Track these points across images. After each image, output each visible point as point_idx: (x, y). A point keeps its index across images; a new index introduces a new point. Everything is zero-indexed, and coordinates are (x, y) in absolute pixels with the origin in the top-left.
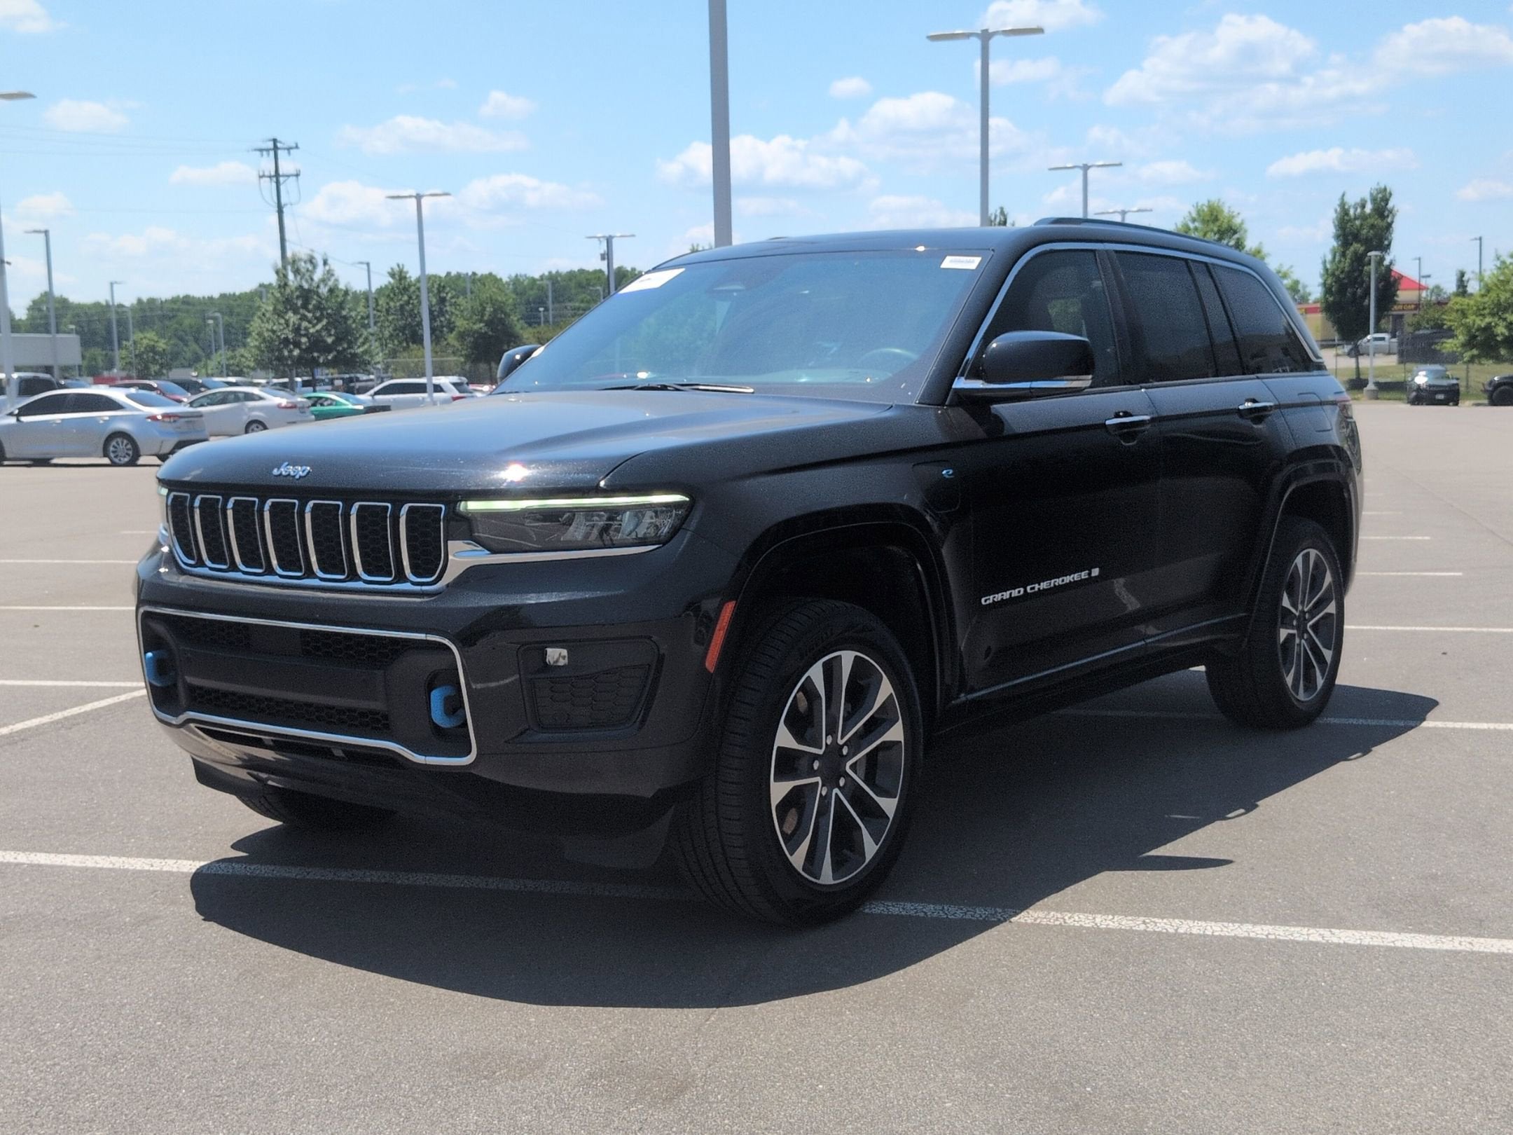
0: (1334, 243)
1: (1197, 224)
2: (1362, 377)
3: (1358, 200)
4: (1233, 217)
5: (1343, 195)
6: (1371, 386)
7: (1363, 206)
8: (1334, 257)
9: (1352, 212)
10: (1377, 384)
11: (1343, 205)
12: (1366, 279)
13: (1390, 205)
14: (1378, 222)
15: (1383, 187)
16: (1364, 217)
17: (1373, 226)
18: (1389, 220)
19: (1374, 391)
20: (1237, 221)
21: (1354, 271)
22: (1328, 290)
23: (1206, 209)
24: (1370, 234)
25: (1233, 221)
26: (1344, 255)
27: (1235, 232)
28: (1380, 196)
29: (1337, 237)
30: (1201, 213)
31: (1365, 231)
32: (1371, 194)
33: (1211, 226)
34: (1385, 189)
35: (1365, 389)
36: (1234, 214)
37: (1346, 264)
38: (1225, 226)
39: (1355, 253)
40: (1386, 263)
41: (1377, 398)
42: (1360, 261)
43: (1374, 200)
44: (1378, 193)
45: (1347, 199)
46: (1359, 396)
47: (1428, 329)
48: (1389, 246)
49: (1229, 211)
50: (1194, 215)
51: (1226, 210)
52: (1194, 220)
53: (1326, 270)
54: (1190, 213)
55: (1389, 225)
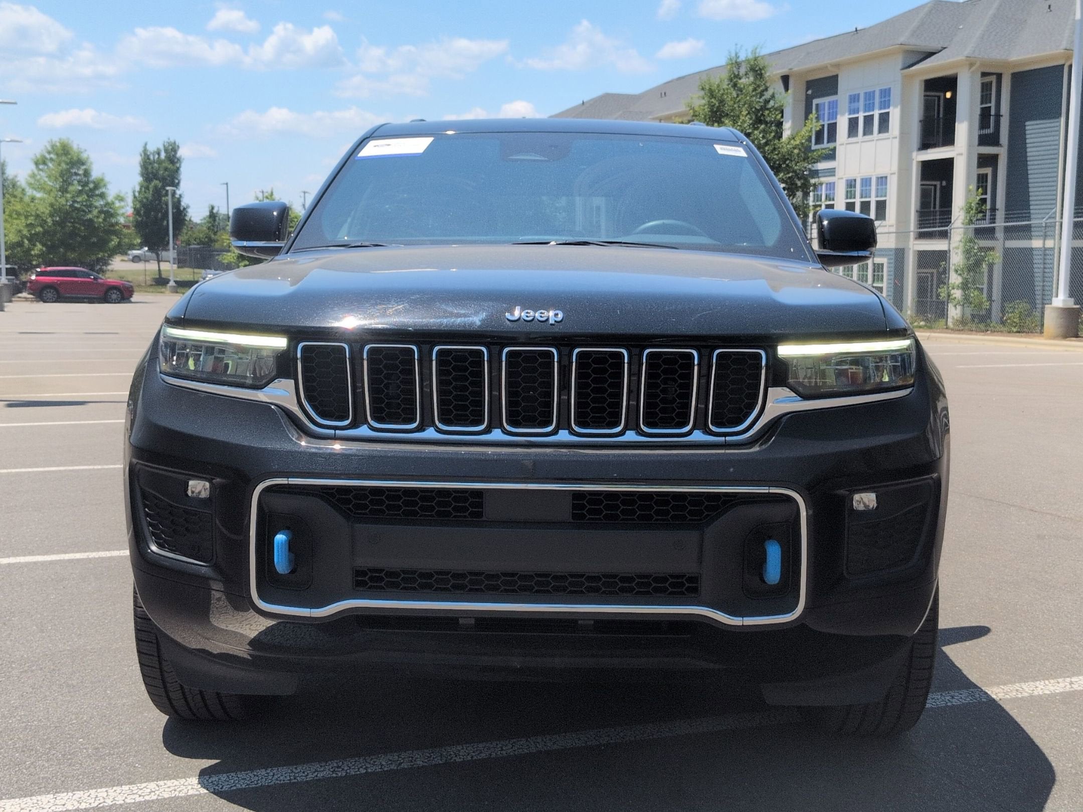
0: (140, 179)
1: (52, 156)
2: (163, 276)
3: (156, 150)
4: (82, 152)
5: (146, 144)
6: (172, 283)
7: (159, 154)
8: (141, 189)
9: (152, 157)
10: (176, 282)
11: (145, 151)
12: (164, 206)
13: (178, 155)
14: (170, 166)
15: (173, 141)
16: (160, 162)
17: (166, 169)
18: (178, 165)
19: (174, 286)
20: (84, 156)
21: (156, 200)
22: (137, 212)
23: (58, 144)
24: (164, 175)
25: (82, 155)
26: (147, 188)
27: (83, 164)
28: (171, 147)
29: (142, 175)
30: (55, 147)
31: (162, 172)
32: (164, 146)
33: (64, 158)
34: (175, 143)
35: (168, 285)
36: (82, 150)
37: (149, 195)
38: (75, 158)
39: (156, 187)
40: (177, 196)
41: (177, 292)
42: (159, 193)
43: (166, 151)
44: (169, 146)
45: (148, 147)
46: (163, 290)
47: (195, 244)
48: (178, 184)
49: (78, 148)
50: (50, 149)
51: (75, 147)
52: (49, 153)
53: (135, 197)
54: (46, 146)
55: (178, 169)
